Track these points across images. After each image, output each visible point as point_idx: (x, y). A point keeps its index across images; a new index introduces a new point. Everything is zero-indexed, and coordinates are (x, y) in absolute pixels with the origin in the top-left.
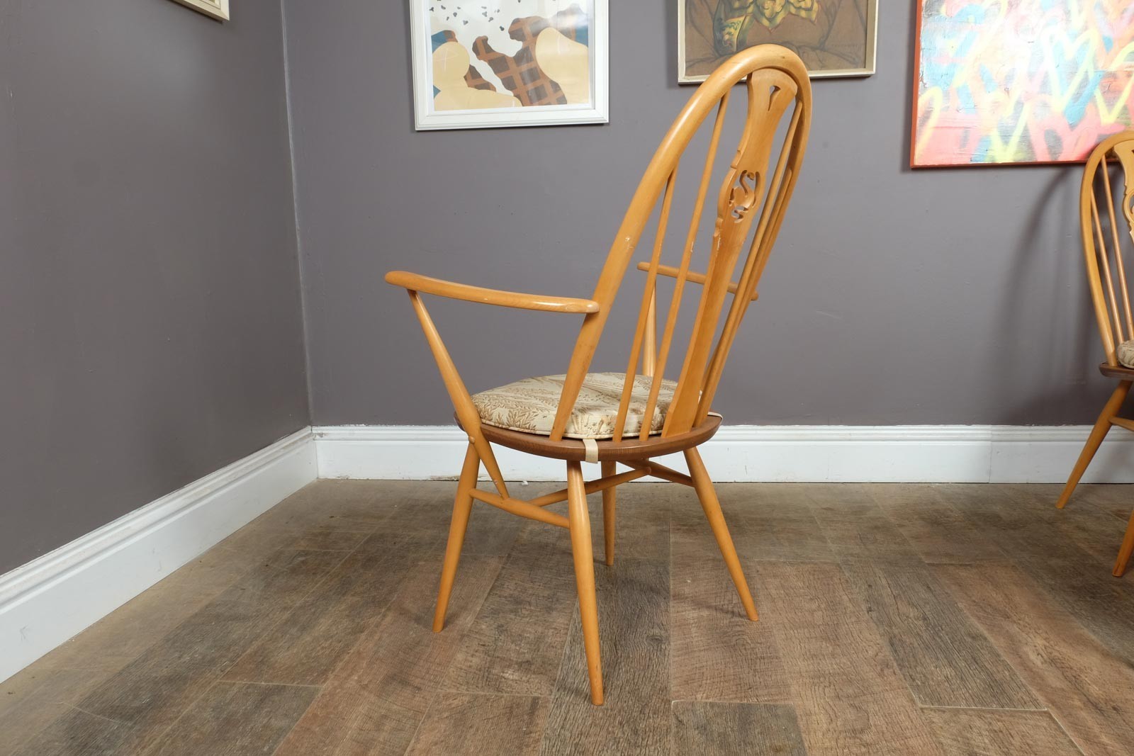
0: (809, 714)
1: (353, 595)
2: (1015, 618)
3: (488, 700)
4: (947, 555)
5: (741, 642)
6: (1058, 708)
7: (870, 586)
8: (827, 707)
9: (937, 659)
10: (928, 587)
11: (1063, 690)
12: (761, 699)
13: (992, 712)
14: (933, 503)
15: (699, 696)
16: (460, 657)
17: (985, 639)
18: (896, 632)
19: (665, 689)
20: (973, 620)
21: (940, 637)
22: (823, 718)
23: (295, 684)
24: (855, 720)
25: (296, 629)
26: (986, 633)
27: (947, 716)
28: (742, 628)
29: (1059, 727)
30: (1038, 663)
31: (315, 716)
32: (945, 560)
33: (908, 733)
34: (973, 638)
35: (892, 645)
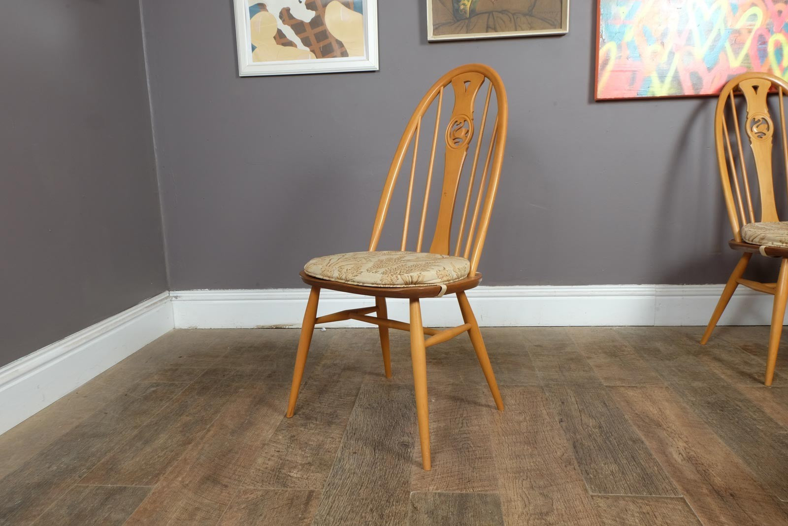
0: (509, 501)
1: (187, 416)
2: (665, 427)
3: (276, 494)
4: (620, 379)
5: (466, 446)
6: (691, 495)
7: (563, 403)
8: (524, 496)
9: (607, 457)
10: (605, 403)
11: (695, 481)
12: (475, 490)
13: (642, 498)
14: (613, 341)
15: (431, 488)
16: (260, 461)
17: (642, 442)
18: (578, 437)
19: (406, 483)
20: (635, 428)
21: (610, 441)
22: (520, 504)
23: (133, 485)
24: (543, 505)
25: (141, 443)
26: (643, 438)
27: (610, 501)
28: (468, 435)
29: (691, 510)
30: (679, 459)
31: (146, 509)
32: (618, 383)
33: (580, 515)
34: (634, 441)
35: (575, 447)
